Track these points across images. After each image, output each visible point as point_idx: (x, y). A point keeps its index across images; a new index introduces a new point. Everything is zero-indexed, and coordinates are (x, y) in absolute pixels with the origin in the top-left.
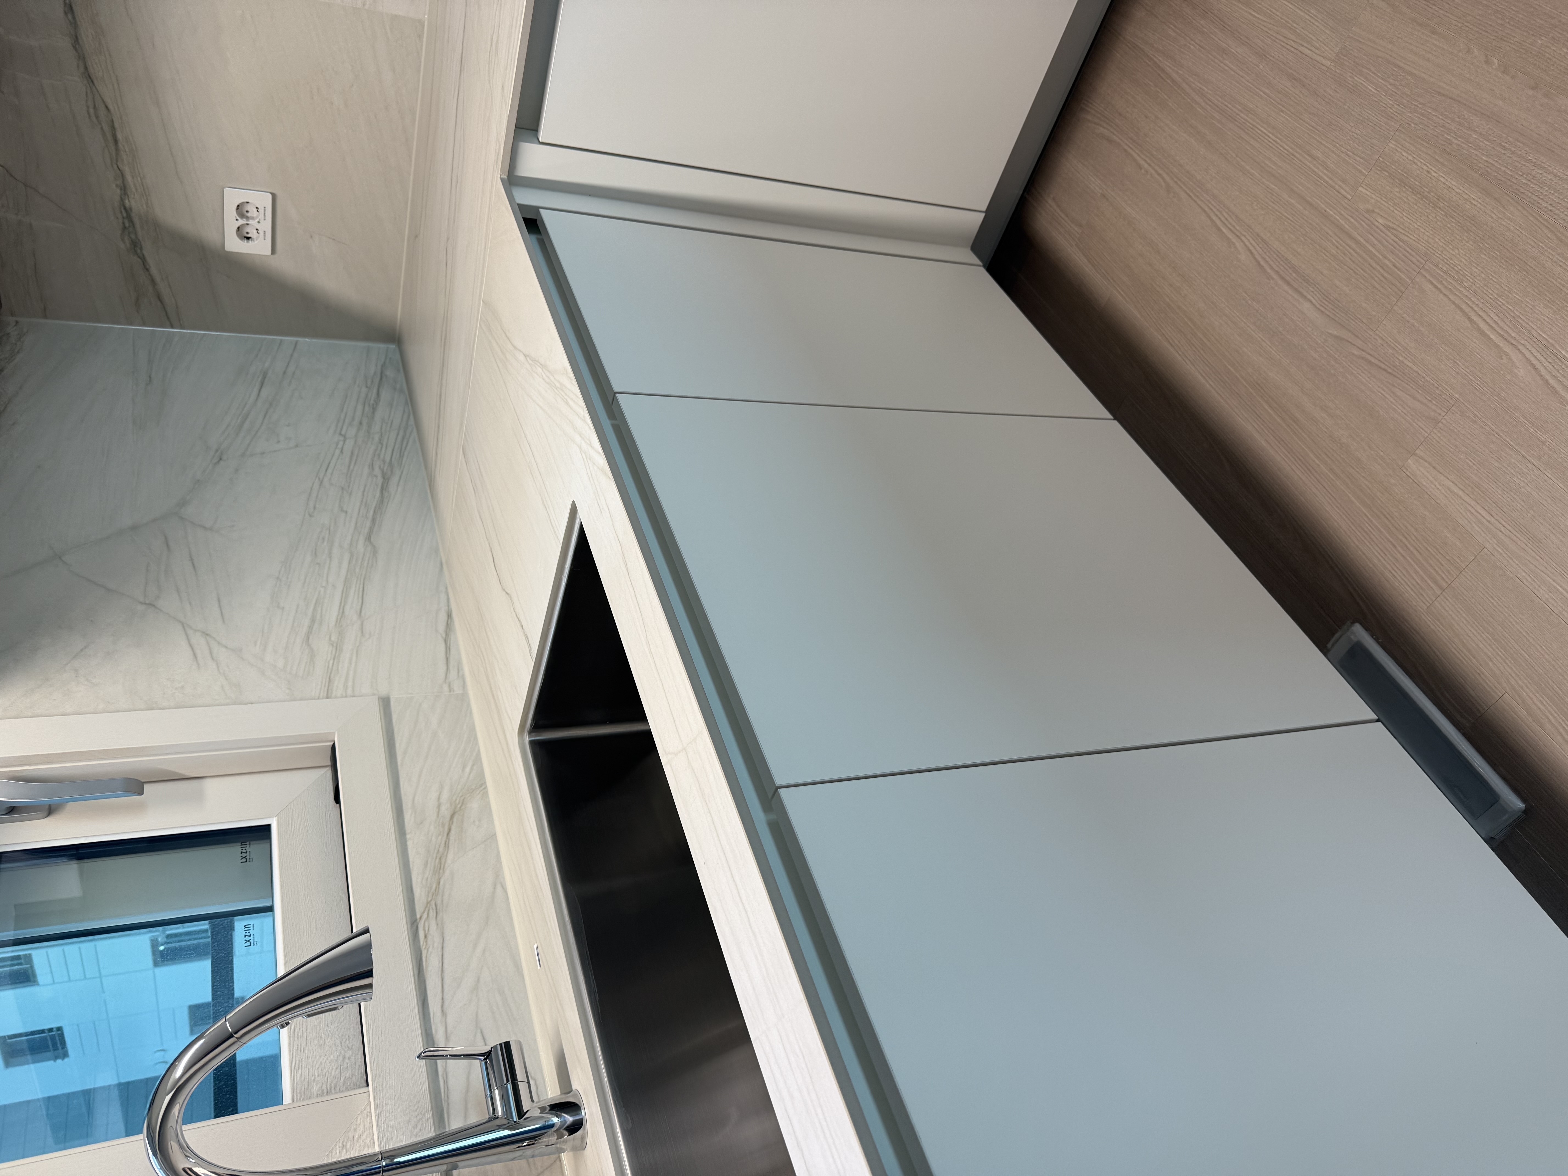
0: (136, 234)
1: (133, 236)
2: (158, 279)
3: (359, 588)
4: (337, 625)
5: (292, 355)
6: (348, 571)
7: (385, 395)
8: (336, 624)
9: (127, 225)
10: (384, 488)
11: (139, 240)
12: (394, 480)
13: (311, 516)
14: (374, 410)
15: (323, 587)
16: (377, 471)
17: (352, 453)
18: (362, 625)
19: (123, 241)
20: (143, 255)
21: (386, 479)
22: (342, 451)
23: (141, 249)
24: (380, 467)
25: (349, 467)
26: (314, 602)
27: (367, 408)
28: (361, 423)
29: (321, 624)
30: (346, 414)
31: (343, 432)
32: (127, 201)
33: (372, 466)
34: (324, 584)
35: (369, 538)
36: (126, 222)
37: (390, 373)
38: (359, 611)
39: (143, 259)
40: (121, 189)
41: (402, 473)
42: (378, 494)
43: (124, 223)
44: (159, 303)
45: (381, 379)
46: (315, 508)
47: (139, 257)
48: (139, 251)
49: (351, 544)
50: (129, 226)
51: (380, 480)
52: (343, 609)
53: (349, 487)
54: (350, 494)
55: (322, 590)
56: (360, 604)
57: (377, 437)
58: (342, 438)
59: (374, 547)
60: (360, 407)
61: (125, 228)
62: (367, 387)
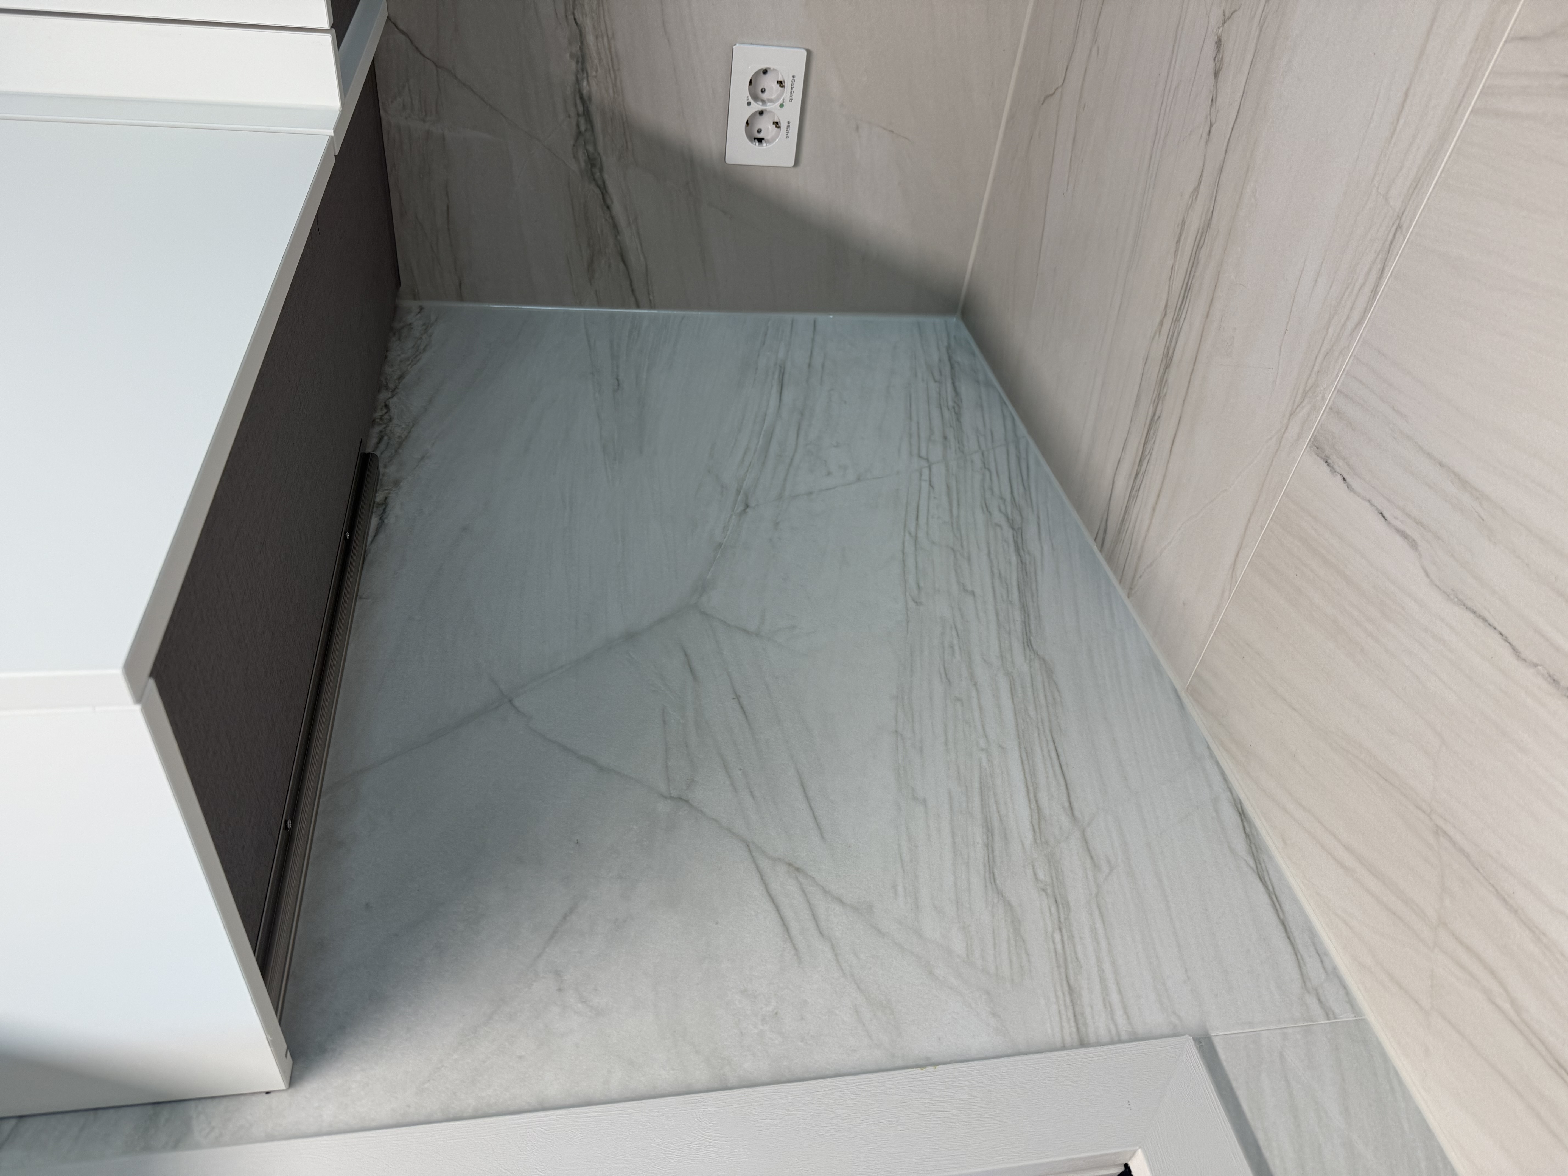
0: (595, 144)
1: (590, 148)
2: (622, 222)
3: (1049, 751)
4: (1038, 841)
5: (813, 340)
6: (1015, 714)
7: (967, 391)
8: (1035, 839)
9: (583, 128)
10: (1019, 547)
11: (599, 154)
12: (1031, 531)
13: (918, 603)
14: (958, 416)
15: (982, 750)
16: (998, 517)
17: (948, 487)
18: (1085, 841)
19: (575, 157)
20: (604, 183)
21: (1018, 531)
22: (931, 485)
23: (601, 170)
24: (1000, 510)
25: (951, 511)
26: (977, 785)
27: (947, 414)
28: (945, 438)
29: (1005, 838)
30: (918, 423)
31: (923, 453)
32: (585, 83)
33: (986, 509)
34: (983, 744)
35: (1028, 643)
36: (582, 121)
37: (961, 358)
38: (1067, 805)
39: (603, 190)
40: (577, 62)
41: (1038, 517)
42: (1014, 559)
43: (578, 126)
44: (621, 265)
45: (952, 367)
46: (919, 587)
47: (598, 186)
48: (598, 175)
49: (1002, 657)
50: (586, 130)
51: (1009, 534)
52: (1037, 801)
53: (962, 546)
54: (969, 559)
55: (983, 756)
56: (1063, 788)
57: (977, 458)
58: (924, 463)
59: (1043, 660)
60: (935, 413)
61: (579, 133)
62: (936, 381)
